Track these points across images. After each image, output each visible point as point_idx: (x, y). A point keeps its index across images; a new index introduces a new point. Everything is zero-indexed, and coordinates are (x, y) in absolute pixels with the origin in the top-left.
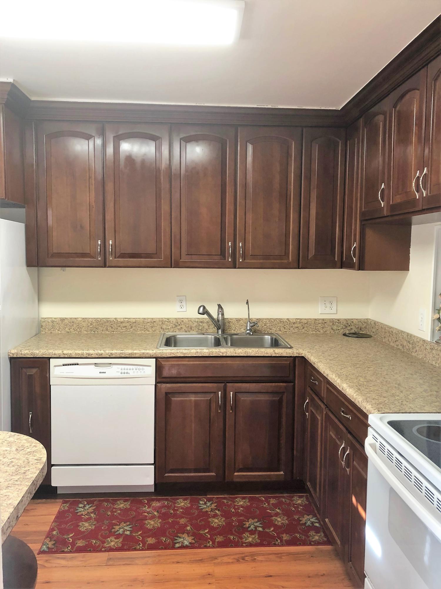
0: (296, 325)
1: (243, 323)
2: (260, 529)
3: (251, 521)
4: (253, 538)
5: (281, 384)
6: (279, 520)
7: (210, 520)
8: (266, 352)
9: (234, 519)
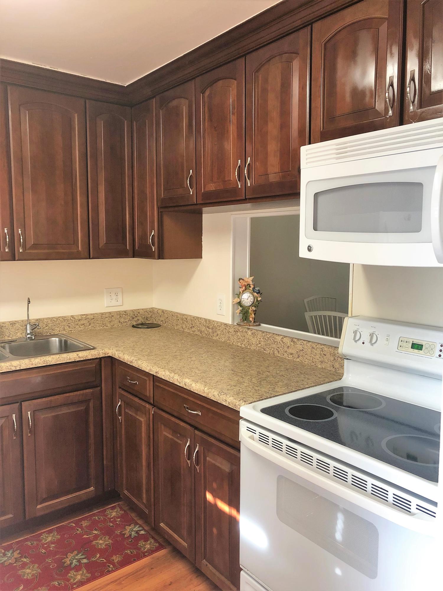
0: (82, 322)
1: (20, 327)
2: (85, 561)
3: (70, 556)
4: (82, 575)
5: (87, 391)
6: (102, 543)
7: (20, 572)
8: (68, 357)
9: (49, 560)
